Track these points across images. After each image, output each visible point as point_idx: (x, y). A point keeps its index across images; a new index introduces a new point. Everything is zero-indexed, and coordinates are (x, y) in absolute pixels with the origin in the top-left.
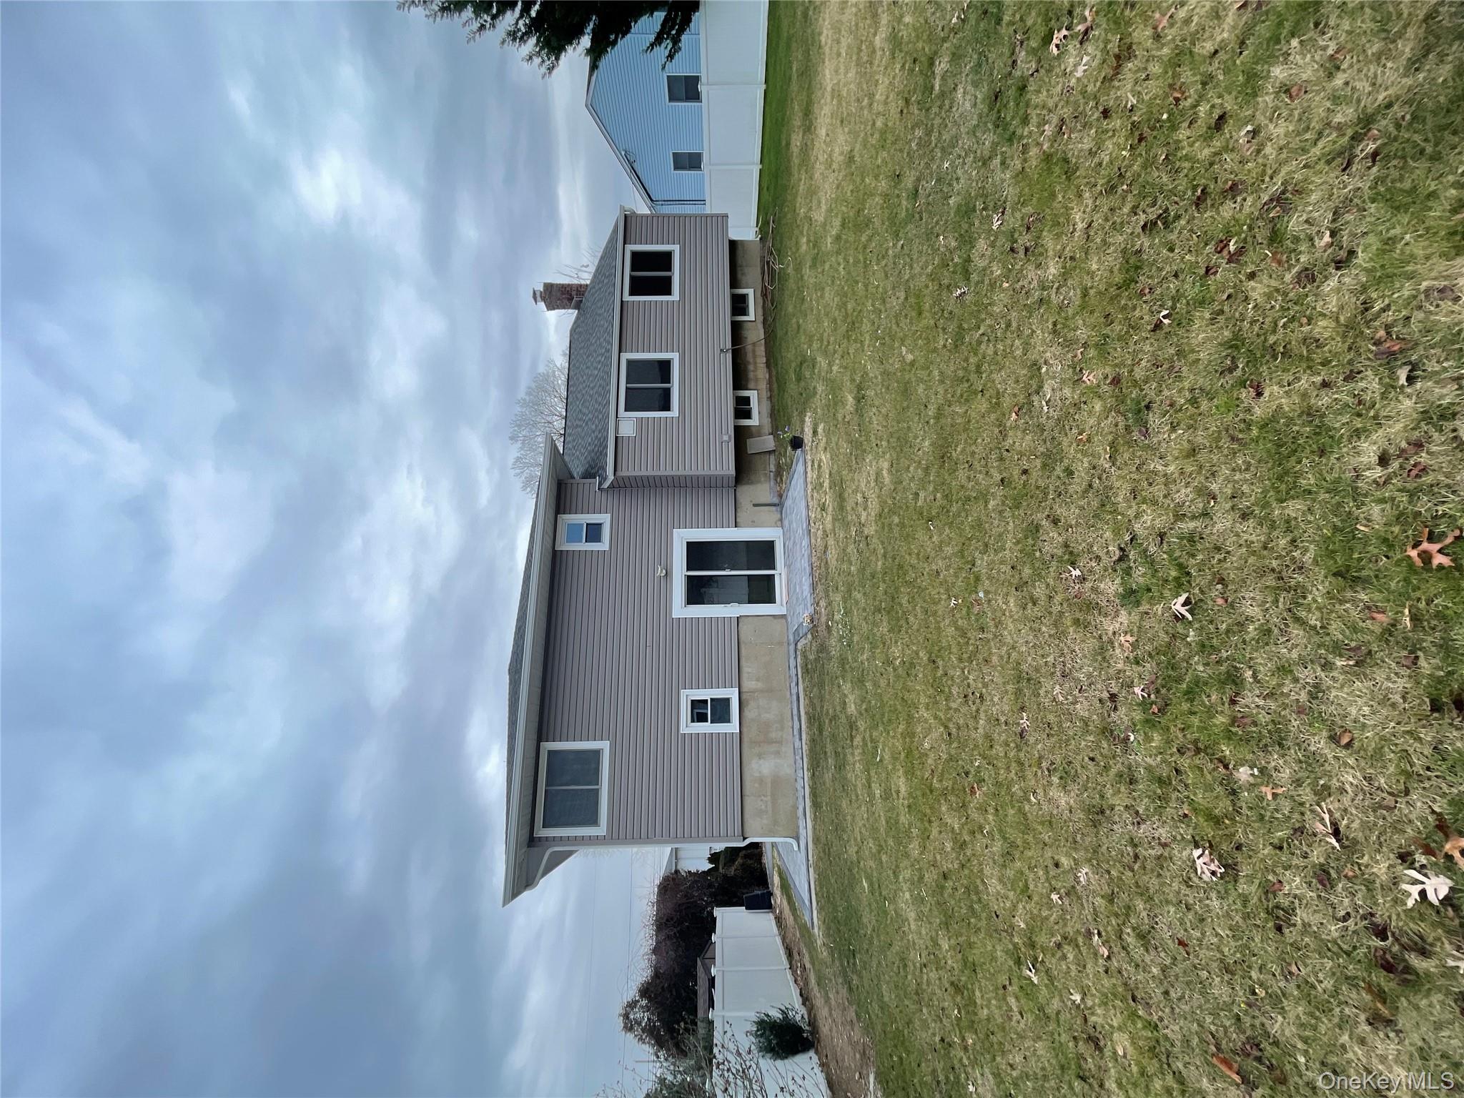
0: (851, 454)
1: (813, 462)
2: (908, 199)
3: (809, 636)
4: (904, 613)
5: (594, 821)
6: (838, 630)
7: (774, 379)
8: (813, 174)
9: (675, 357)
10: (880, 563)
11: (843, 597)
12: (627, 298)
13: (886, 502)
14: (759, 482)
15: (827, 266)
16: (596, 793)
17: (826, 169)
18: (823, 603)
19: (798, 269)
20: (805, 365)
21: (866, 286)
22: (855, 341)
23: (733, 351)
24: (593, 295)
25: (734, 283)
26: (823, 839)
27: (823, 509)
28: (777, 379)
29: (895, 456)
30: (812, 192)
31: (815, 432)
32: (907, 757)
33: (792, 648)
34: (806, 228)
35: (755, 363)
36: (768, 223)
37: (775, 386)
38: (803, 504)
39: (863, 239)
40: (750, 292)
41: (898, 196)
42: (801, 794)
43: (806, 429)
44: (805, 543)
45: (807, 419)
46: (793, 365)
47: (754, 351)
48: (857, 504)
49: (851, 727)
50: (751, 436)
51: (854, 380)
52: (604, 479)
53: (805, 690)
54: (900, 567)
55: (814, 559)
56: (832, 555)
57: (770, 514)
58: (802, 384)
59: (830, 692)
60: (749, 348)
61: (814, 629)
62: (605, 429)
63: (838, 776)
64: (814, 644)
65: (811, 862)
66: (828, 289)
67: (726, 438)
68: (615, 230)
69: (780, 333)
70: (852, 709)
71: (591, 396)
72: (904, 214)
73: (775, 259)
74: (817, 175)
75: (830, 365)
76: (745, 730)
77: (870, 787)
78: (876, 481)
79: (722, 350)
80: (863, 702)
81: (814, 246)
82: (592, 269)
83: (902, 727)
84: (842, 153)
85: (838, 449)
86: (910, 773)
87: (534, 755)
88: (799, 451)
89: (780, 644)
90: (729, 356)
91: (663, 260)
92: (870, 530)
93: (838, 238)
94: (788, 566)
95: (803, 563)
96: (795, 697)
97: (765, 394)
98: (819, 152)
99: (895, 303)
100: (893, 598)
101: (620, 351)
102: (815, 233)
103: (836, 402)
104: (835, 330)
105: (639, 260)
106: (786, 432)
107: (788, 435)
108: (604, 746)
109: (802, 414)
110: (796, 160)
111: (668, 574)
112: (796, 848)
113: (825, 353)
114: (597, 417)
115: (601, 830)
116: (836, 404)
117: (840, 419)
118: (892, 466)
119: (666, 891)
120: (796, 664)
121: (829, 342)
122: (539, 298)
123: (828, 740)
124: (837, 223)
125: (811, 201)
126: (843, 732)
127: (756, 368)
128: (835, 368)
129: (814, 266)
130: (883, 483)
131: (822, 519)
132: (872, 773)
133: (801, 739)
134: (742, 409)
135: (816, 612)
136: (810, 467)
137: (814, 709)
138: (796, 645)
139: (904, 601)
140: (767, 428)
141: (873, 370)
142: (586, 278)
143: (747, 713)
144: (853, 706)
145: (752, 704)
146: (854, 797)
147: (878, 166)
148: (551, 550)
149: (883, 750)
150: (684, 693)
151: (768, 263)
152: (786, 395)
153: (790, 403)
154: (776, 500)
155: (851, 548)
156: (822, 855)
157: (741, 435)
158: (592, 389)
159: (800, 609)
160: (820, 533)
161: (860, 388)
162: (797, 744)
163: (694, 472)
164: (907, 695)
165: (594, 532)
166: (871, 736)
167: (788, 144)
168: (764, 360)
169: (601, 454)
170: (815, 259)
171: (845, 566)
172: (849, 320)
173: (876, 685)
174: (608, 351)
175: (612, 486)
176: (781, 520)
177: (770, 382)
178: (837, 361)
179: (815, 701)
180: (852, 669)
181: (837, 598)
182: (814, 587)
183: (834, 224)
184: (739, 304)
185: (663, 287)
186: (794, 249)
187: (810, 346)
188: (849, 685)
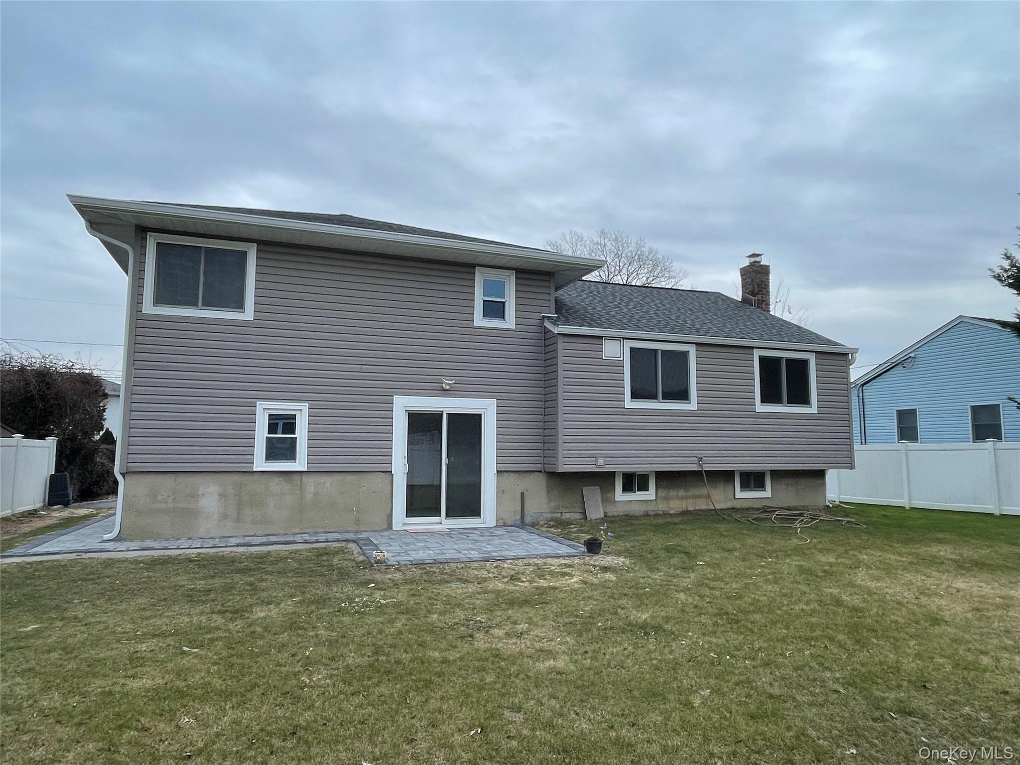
0: (577, 616)
1: (570, 566)
2: (897, 699)
3: (361, 558)
4: (366, 689)
5: (160, 299)
6: (361, 597)
7: (669, 520)
8: (909, 571)
9: (693, 405)
10: (437, 654)
11: (400, 604)
12: (757, 354)
13: (513, 664)
14: (550, 501)
15: (804, 588)
16: (193, 303)
17: (918, 588)
18: (398, 576)
19: (799, 551)
20: (686, 559)
21: (783, 640)
22: (715, 624)
23: (702, 471)
24: (759, 318)
25: (777, 475)
26: (107, 572)
27: (513, 578)
28: (668, 524)
29: (570, 677)
30: (888, 569)
31: (605, 569)
32: (179, 691)
33: (350, 536)
34: (847, 562)
35: (686, 498)
36: (847, 516)
37: (660, 521)
38: (520, 553)
39: (841, 637)
40: (767, 493)
41: (899, 686)
42: (172, 544)
43: (609, 558)
44: (475, 555)
45: (622, 559)
46: (685, 543)
47: (699, 497)
48: (515, 623)
49: (236, 612)
50: (603, 491)
51: (667, 622)
52: (555, 322)
53: (296, 551)
54: (428, 684)
55: (453, 566)
56: (455, 589)
57: (512, 513)
58: (663, 555)
59: (287, 584)
60: (704, 491)
61: (369, 564)
62: (611, 326)
63: (180, 593)
64: (350, 564)
65: (84, 556)
66: (777, 588)
67: (601, 461)
68: (829, 342)
69: (722, 527)
70: (260, 613)
71: (647, 312)
72: (878, 693)
73: (806, 523)
74: (909, 576)
75: (686, 590)
76: (256, 477)
77: (154, 636)
78: (542, 650)
79: (700, 459)
80: (265, 628)
81: (825, 571)
82: (787, 317)
83: (217, 683)
84: (940, 608)
85: (584, 599)
86: (155, 695)
87: (244, 236)
88: (584, 549)
89: (358, 522)
90: (694, 468)
91: (800, 396)
92: (481, 642)
93: (838, 602)
94: (450, 533)
95: (450, 551)
96: (291, 539)
97: (651, 508)
98: (934, 579)
99: (764, 679)
100: (388, 673)
101: (697, 344)
102: (842, 573)
103: (641, 599)
104: (729, 598)
105: (798, 369)
106: (606, 532)
107: (602, 537)
108: (248, 314)
109: (628, 553)
110: (922, 550)
111: (445, 392)
112: (106, 537)
113: (699, 584)
114: (624, 317)
115: (148, 307)
116: (638, 596)
117: (620, 602)
118: (558, 673)
119: (84, 383)
120: (329, 539)
121: (712, 588)
122: (753, 260)
123: (229, 581)
124: (857, 601)
125: (878, 568)
126: (234, 601)
127: (682, 498)
128: (682, 596)
129: (802, 570)
130: (538, 660)
131: (499, 577)
132: (170, 641)
133: (238, 546)
134: (634, 481)
135: (388, 567)
136: (564, 562)
137: (273, 563)
138: (354, 541)
139: (383, 689)
140: (612, 511)
141: (680, 648)
142: (776, 310)
143: (277, 480)
144: (262, 614)
145: (287, 487)
146: (148, 613)
147: (932, 658)
148: (475, 262)
149: (196, 656)
150: (305, 407)
151: (802, 515)
152: (649, 534)
153: (641, 538)
154: (528, 519)
155: (460, 614)
156: (89, 570)
157: (604, 479)
158: (655, 313)
159: (395, 547)
160: (484, 573)
161: (658, 629)
162: (234, 541)
163: (561, 424)
164: (258, 691)
165: (495, 309)
166: (217, 639)
167: (940, 541)
168: (691, 508)
169: (583, 320)
170: (810, 572)
171: (439, 606)
172: (741, 616)
173: (282, 647)
174: (698, 331)
175: (546, 331)
176: (505, 525)
177: (665, 515)
178: (690, 600)
179: (281, 565)
180: (309, 615)
181: (402, 596)
182: (420, 564)
183: (855, 597)
184: (753, 480)
185: (770, 395)
186: (820, 546)
187: (708, 565)
188: (290, 609)
